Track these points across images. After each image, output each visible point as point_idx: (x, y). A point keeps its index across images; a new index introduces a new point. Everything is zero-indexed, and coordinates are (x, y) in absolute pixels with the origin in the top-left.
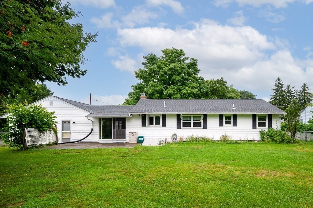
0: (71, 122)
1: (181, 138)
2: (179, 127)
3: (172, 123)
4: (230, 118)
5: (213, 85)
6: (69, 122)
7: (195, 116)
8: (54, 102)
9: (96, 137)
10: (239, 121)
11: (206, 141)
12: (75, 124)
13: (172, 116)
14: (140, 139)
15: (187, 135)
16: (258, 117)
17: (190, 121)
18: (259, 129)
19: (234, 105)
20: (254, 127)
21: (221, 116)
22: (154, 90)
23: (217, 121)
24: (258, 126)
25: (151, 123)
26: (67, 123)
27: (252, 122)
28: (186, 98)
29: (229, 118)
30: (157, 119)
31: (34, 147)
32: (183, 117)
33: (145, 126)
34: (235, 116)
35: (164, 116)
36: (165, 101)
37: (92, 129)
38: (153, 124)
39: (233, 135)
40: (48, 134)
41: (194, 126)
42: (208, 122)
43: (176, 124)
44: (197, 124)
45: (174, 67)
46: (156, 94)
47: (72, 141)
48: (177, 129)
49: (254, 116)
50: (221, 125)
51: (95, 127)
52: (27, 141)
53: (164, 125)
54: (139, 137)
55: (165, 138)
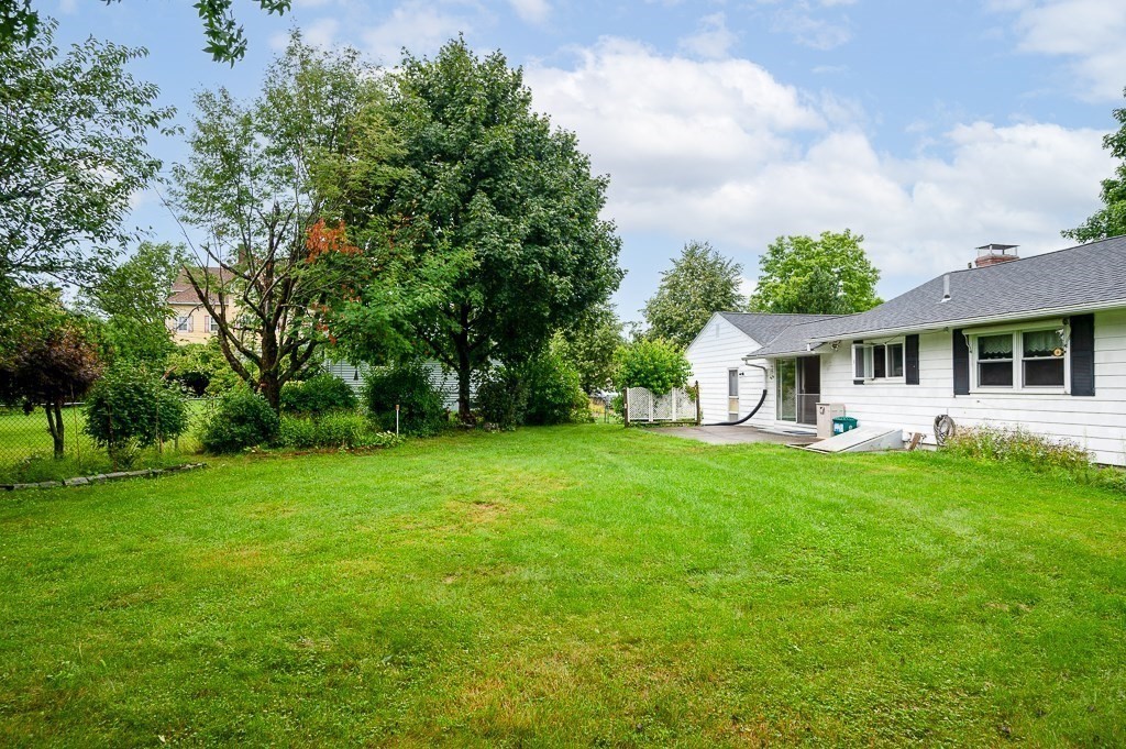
0: (738, 374)
1: (966, 437)
2: (961, 387)
6: (736, 372)
7: (1031, 331)
8: (721, 326)
12: (743, 379)
13: (936, 337)
14: (836, 426)
25: (879, 373)
26: (734, 375)
31: (643, 424)
32: (980, 339)
33: (864, 383)
35: (913, 342)
37: (765, 392)
38: (884, 376)
40: (674, 402)
41: (1028, 381)
42: (1100, 357)
43: (950, 374)
44: (1042, 372)
48: (956, 392)
51: (769, 385)
52: (629, 412)
53: (913, 379)
54: (835, 421)
55: (915, 430)
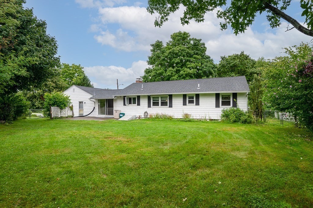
0: (84, 103)
1: (151, 116)
2: (149, 106)
3: (144, 102)
4: (193, 97)
6: (82, 102)
7: (162, 97)
8: (75, 89)
9: (96, 114)
10: (201, 100)
11: (170, 119)
12: (85, 104)
13: (144, 96)
14: (121, 115)
16: (222, 96)
17: (158, 101)
18: (222, 108)
19: (199, 84)
20: (217, 106)
21: (185, 96)
23: (181, 100)
24: (222, 105)
25: (130, 103)
26: (82, 103)
27: (215, 101)
30: (134, 99)
31: (56, 118)
32: (153, 97)
33: (126, 105)
34: (198, 96)
35: (139, 97)
36: (142, 85)
37: (94, 108)
40: (66, 111)
41: (162, 105)
42: (173, 101)
43: (147, 103)
44: (164, 104)
47: (84, 115)
48: (148, 107)
49: (217, 96)
50: (185, 104)
51: (96, 106)
52: (52, 114)
53: (139, 104)
54: (120, 114)
55: (139, 115)
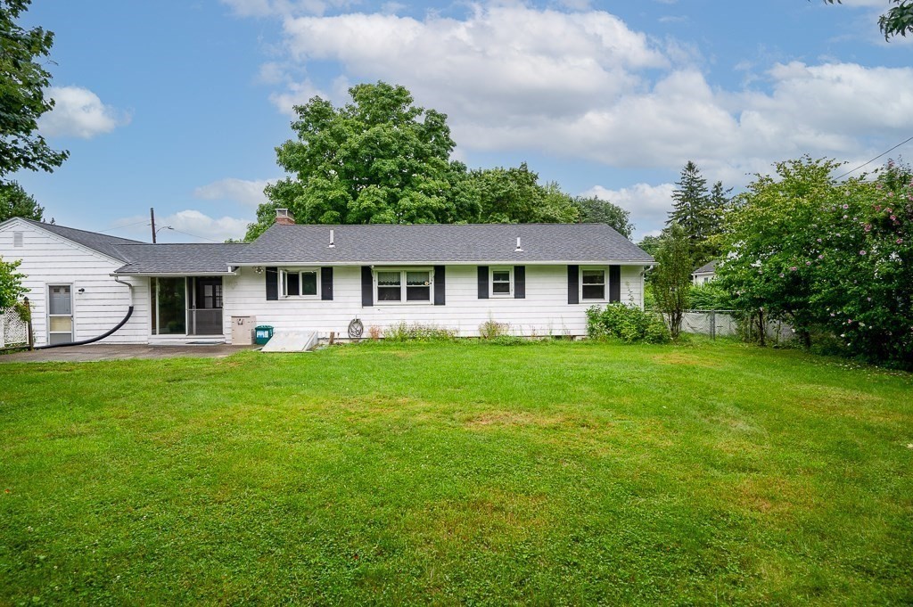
0: (74, 290)
1: (373, 332)
2: (367, 301)
3: (348, 290)
4: (508, 275)
5: (500, 185)
6: (67, 289)
7: (413, 272)
8: (25, 235)
9: (141, 330)
10: (531, 283)
11: (441, 339)
12: (84, 296)
13: (348, 270)
14: (260, 334)
15: (389, 322)
16: (584, 272)
17: (399, 283)
18: (586, 305)
19: (519, 239)
20: (573, 299)
21: (483, 272)
22: (321, 201)
23: (472, 283)
24: (584, 298)
25: (293, 290)
26: (62, 291)
27: (566, 286)
28: (411, 219)
29: (506, 276)
30: (310, 278)
32: (379, 274)
33: (277, 299)
34: (520, 272)
35: (328, 273)
36: (332, 232)
37: (131, 309)
38: (298, 294)
39: (513, 321)
40: (2, 323)
41: (409, 298)
42: (447, 286)
43: (360, 293)
44: (417, 293)
45: (377, 137)
46: (329, 209)
47: (77, 340)
48: (364, 305)
49: (573, 271)
50: (483, 294)
51: (138, 302)
53: (328, 295)
54: (257, 329)
55: (329, 330)
